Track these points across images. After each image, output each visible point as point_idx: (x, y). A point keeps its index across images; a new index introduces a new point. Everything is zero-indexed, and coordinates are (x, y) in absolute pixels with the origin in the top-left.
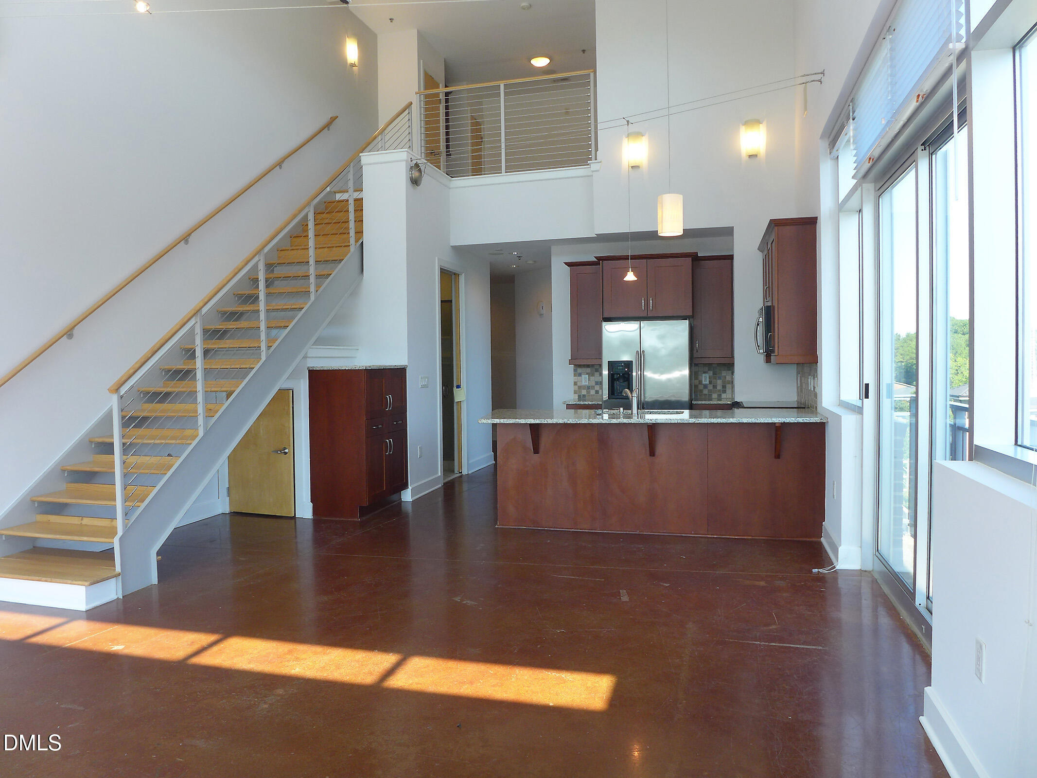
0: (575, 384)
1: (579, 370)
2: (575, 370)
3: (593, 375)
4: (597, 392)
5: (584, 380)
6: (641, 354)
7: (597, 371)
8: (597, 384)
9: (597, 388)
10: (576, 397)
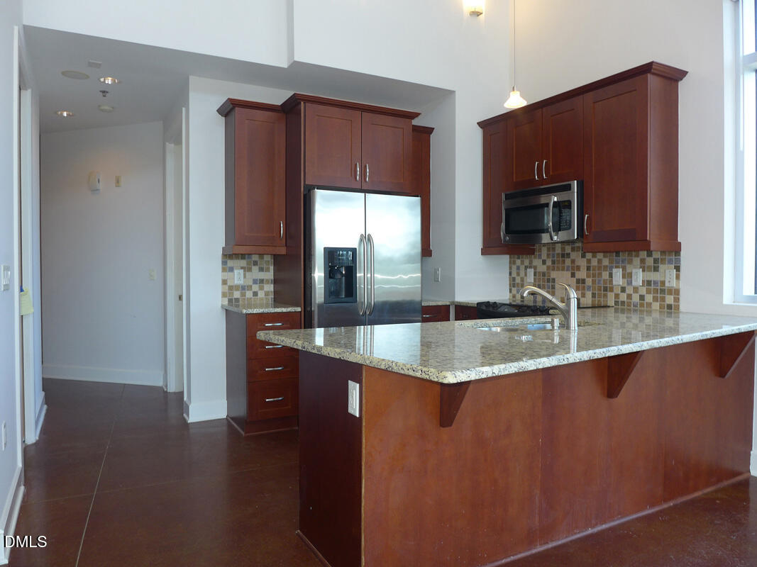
0: (224, 282)
1: (230, 263)
2: (224, 263)
3: (250, 270)
4: (255, 294)
5: (238, 277)
6: (366, 239)
7: (255, 263)
8: (255, 282)
9: (255, 288)
10: (226, 302)
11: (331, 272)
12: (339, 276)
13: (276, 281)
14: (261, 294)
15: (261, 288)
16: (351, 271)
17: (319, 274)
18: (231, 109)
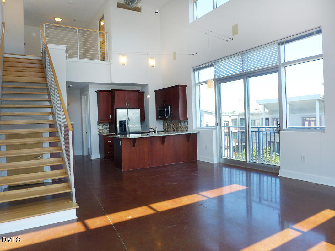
0: (98, 129)
1: (99, 124)
2: (98, 124)
3: (104, 126)
4: (105, 131)
5: (101, 127)
6: (128, 119)
7: (105, 124)
8: (105, 128)
9: (105, 130)
10: (99, 133)
11: (121, 126)
12: (122, 127)
13: (109, 128)
14: (106, 131)
15: (106, 130)
16: (125, 125)
17: (118, 126)
18: (98, 92)
